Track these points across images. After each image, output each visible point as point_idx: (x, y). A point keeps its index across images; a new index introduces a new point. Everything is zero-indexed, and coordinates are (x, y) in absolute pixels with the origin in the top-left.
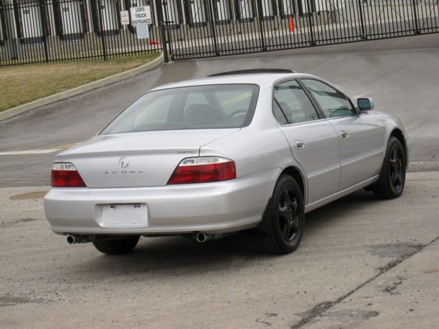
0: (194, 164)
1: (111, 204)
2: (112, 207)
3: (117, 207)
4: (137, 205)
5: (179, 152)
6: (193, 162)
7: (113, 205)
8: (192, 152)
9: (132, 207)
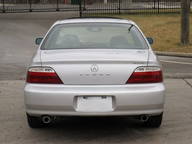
0: (144, 71)
1: (83, 96)
2: (84, 98)
3: (88, 98)
4: (104, 97)
5: (135, 63)
6: (143, 69)
7: (85, 97)
8: (143, 63)
9: (100, 98)
